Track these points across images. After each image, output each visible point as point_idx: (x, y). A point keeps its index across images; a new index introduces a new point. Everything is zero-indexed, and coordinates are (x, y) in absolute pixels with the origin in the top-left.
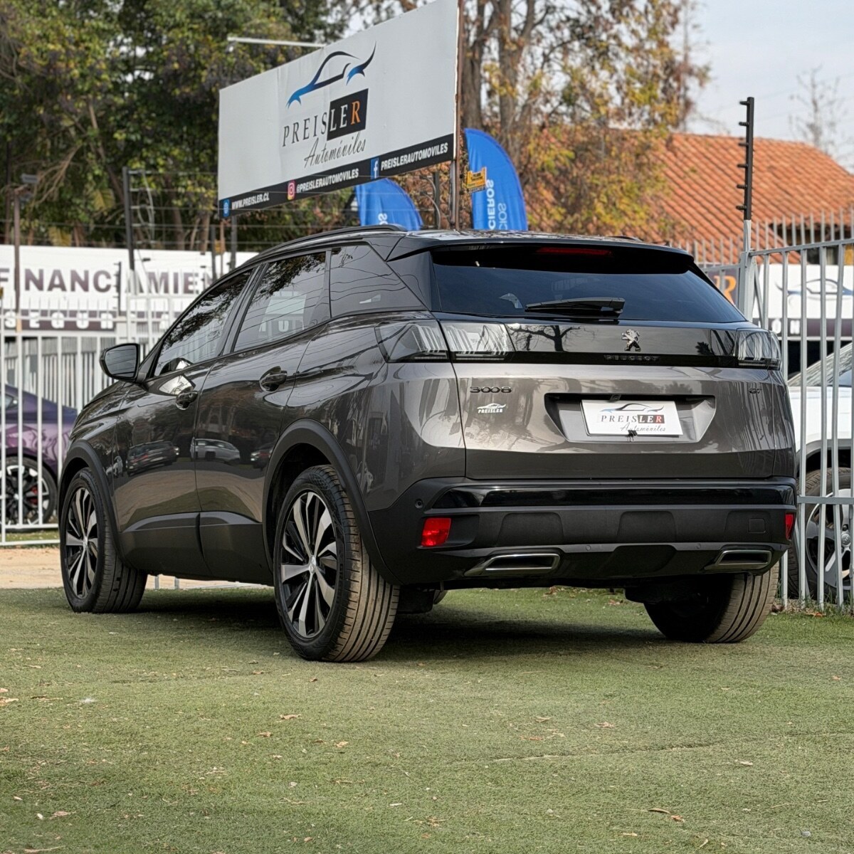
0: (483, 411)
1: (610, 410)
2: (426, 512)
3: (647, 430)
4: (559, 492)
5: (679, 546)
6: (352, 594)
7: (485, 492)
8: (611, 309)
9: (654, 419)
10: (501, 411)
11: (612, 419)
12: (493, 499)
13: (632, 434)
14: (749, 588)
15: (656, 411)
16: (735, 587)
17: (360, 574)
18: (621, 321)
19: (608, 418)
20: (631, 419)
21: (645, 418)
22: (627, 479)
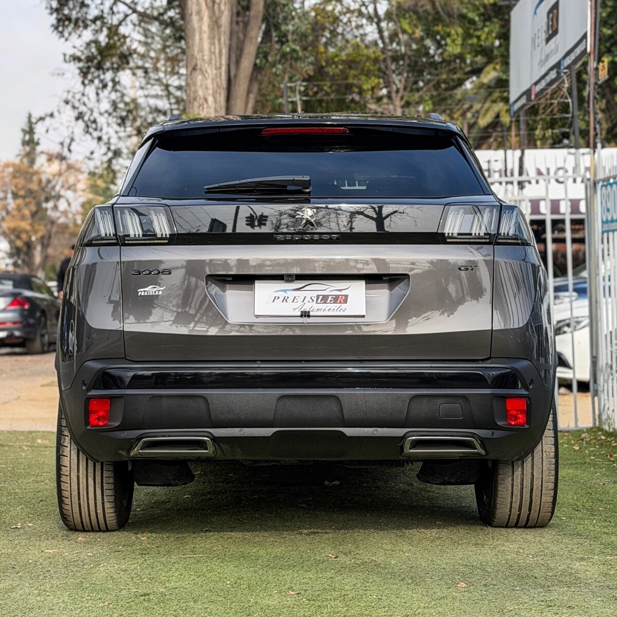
0: (143, 294)
1: (285, 291)
2: (89, 394)
3: (323, 311)
4: (210, 375)
5: (349, 431)
6: (63, 468)
7: (131, 374)
8: (300, 188)
9: (336, 299)
10: (160, 292)
11: (285, 299)
12: (138, 381)
13: (305, 314)
14: (518, 473)
15: (340, 290)
16: (501, 471)
17: (69, 449)
18: (312, 200)
19: (281, 299)
20: (308, 299)
21: (325, 299)
22: (301, 361)
